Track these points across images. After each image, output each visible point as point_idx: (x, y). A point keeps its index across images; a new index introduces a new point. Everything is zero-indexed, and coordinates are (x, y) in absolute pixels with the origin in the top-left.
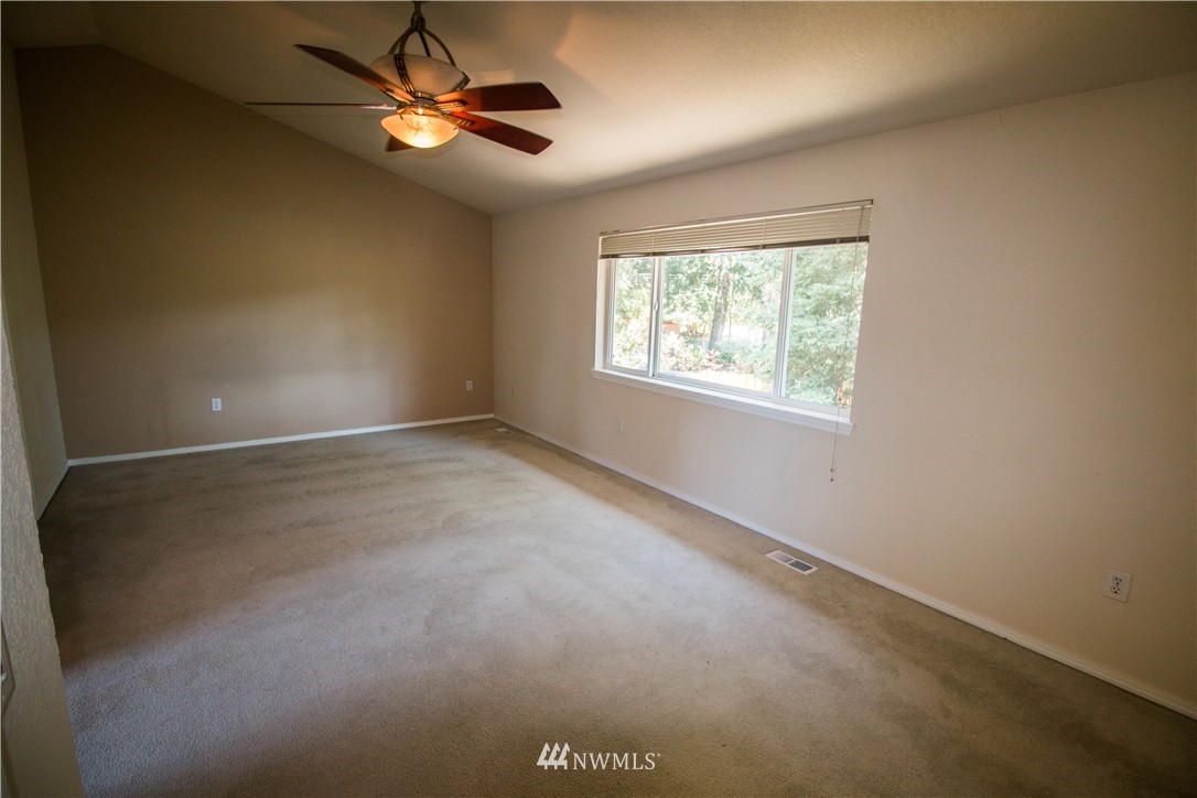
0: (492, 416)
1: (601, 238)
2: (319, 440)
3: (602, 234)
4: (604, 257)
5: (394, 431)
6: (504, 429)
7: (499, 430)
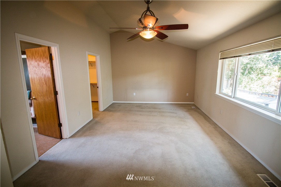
0: (193, 103)
1: (220, 53)
2: (151, 103)
3: (221, 52)
4: (221, 59)
5: (167, 104)
6: (194, 107)
7: (192, 107)
